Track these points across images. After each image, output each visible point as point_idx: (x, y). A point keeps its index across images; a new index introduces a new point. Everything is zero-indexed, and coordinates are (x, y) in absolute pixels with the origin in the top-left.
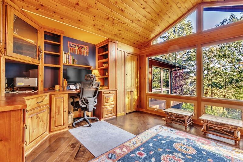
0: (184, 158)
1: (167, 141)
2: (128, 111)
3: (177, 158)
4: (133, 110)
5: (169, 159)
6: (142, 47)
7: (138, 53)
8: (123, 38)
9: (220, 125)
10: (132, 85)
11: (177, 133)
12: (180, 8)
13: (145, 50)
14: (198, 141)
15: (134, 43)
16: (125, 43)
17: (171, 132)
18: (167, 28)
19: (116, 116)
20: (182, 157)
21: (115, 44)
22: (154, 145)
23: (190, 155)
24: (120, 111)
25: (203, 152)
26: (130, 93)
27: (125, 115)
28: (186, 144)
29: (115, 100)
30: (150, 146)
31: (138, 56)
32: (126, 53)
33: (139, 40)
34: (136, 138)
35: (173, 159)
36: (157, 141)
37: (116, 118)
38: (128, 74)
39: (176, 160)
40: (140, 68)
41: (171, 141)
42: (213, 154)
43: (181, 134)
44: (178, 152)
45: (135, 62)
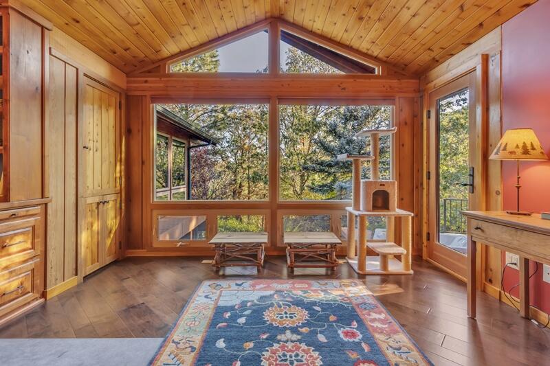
0: (299, 337)
1: (247, 316)
2: (90, 269)
3: (290, 345)
4: (108, 260)
5: (280, 357)
6: (135, 71)
7: (123, 85)
8: (78, 22)
9: (308, 247)
10: (105, 180)
11: (253, 286)
12: (246, 7)
13: (146, 82)
14: (295, 289)
15: (115, 53)
16: (81, 42)
17: (241, 288)
18: (210, 41)
19: (42, 300)
20: (295, 337)
21: (40, 28)
22: (228, 340)
23: (304, 325)
24: (60, 275)
25: (315, 308)
26: (98, 208)
27: (78, 285)
28: (283, 305)
29: (39, 241)
30: (221, 350)
31: (123, 96)
32: (85, 75)
33: (132, 47)
34: (171, 347)
35: (286, 353)
36: (227, 326)
37: (43, 306)
38: (90, 145)
39: (290, 351)
40: (129, 131)
41: (254, 310)
42: (328, 304)
43: (262, 286)
44: (283, 330)
45: (112, 112)
